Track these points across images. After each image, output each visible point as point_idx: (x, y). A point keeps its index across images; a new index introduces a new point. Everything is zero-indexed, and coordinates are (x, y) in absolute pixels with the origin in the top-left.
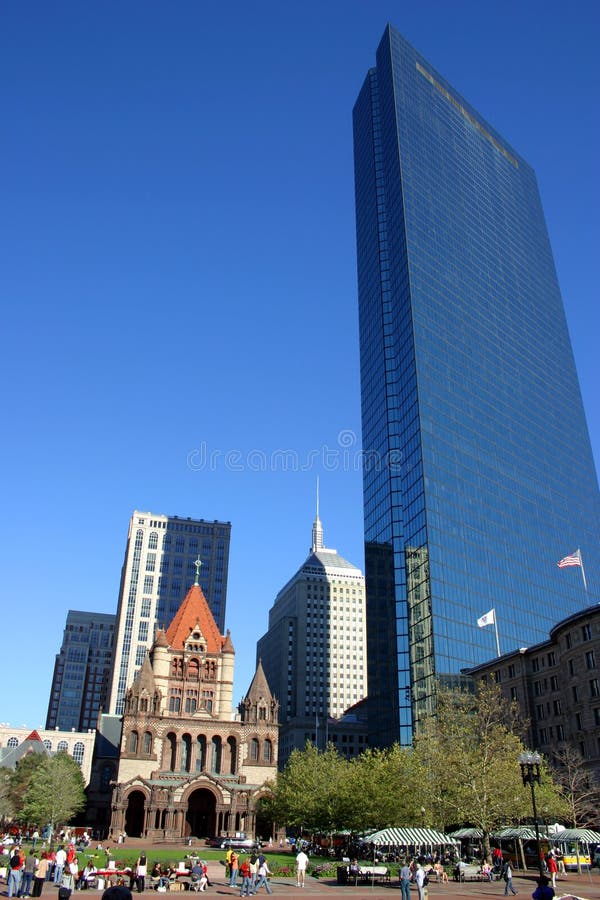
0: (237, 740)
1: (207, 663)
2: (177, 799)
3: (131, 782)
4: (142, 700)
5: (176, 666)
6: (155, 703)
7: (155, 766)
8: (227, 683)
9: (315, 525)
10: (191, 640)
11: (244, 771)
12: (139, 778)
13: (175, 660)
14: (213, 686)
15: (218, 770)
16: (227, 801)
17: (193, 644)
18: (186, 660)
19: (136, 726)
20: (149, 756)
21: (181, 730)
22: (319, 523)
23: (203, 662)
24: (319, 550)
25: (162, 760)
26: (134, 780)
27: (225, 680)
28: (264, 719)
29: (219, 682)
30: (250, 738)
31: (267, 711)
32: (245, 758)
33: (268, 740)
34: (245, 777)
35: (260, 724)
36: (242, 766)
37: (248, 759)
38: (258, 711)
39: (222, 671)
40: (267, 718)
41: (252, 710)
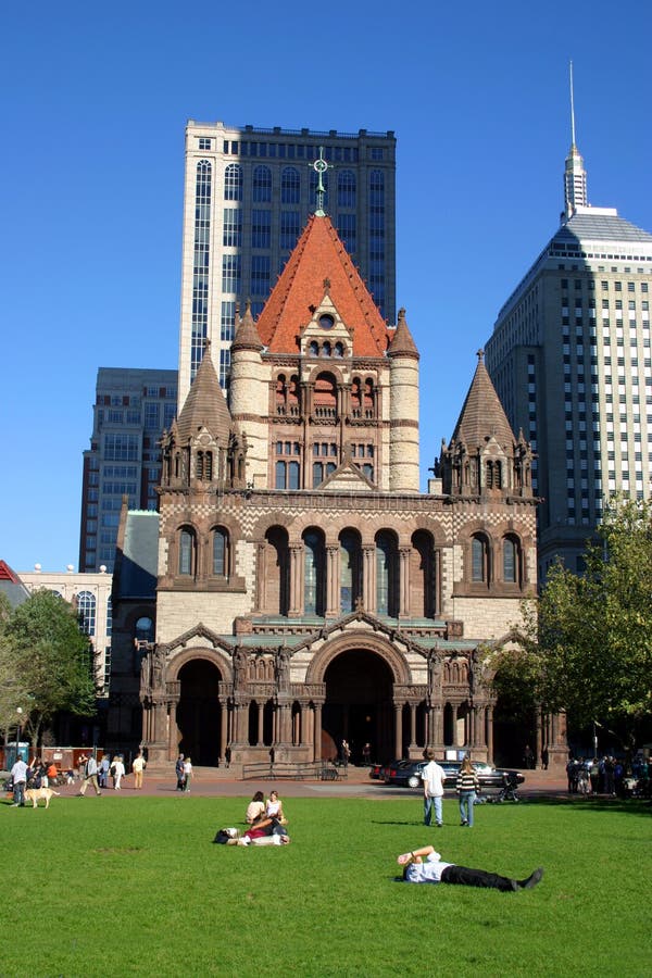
0: (436, 538)
1: (356, 380)
2: (297, 676)
3: (182, 642)
4: (200, 453)
5: (283, 392)
6: (230, 461)
7: (242, 605)
8: (405, 423)
9: (569, 164)
10: (314, 330)
11: (457, 609)
12: (201, 631)
13: (282, 377)
14: (372, 431)
15: (393, 610)
16: (420, 678)
17: (320, 341)
18: (306, 377)
19: (189, 515)
20: (226, 581)
21: (298, 519)
22: (576, 158)
23: (346, 378)
24: (581, 210)
25: (257, 593)
26: (189, 636)
27: (400, 416)
28: (500, 487)
29: (385, 422)
30: (468, 532)
31: (505, 469)
32: (457, 579)
33: (512, 537)
34: (461, 624)
35: (489, 500)
36: (452, 597)
37: (464, 581)
38: (483, 468)
39: (392, 396)
40: (505, 485)
41: (467, 467)
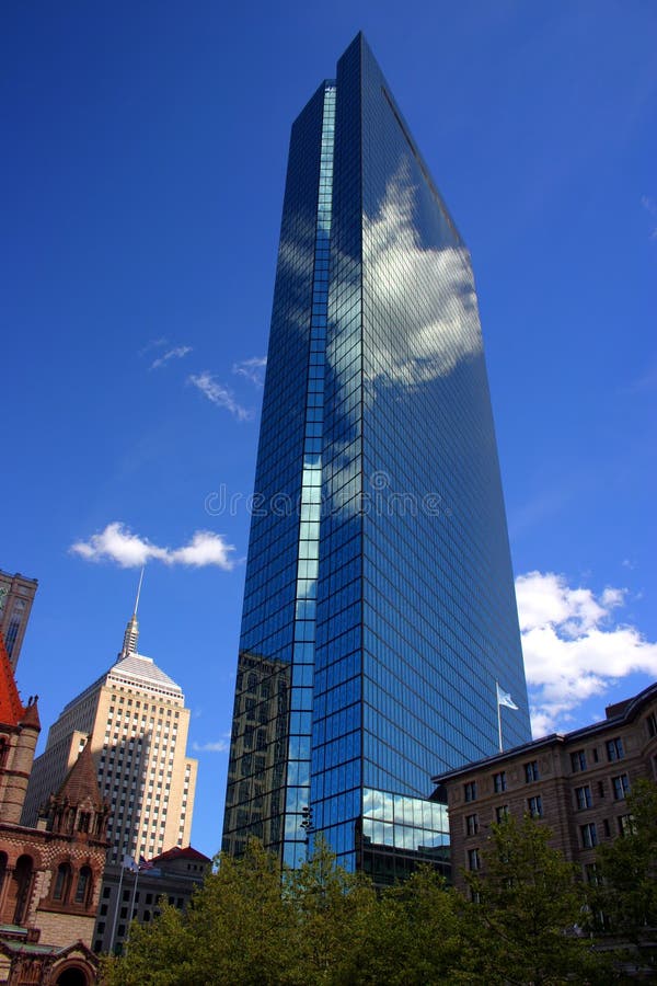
0: (35, 863)
8: (20, 774)
9: (130, 626)
11: (40, 921)
22: (135, 623)
24: (132, 654)
27: (19, 769)
28: (86, 831)
29: (7, 771)
30: (57, 862)
31: (92, 819)
32: (43, 896)
33: (87, 870)
34: (38, 931)
35: (77, 840)
36: (37, 910)
37: (48, 898)
38: (78, 817)
39: (16, 754)
40: (90, 831)
41: (67, 814)
